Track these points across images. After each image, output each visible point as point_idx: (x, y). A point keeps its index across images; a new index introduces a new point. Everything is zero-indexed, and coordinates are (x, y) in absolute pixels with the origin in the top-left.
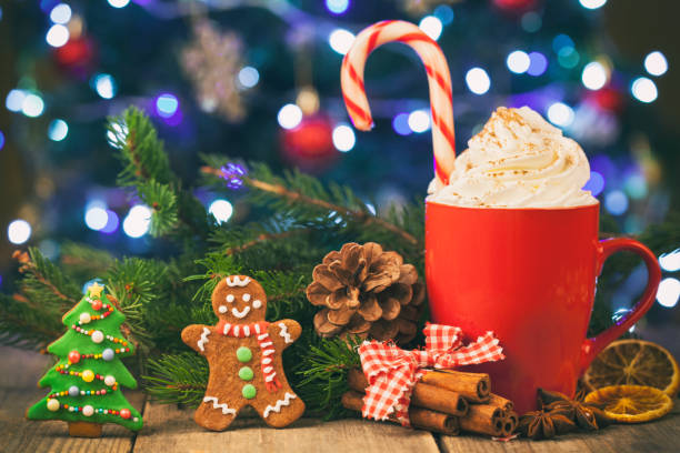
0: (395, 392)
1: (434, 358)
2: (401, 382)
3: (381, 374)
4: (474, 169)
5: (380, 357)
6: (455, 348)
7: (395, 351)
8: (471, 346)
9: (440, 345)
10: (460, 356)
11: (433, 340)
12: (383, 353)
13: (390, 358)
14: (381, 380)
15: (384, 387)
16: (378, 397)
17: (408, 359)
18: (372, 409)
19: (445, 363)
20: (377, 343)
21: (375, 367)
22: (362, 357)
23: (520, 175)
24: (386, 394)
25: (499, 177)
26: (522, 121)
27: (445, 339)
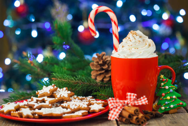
0: (118, 112)
1: (129, 103)
2: (119, 110)
3: (114, 107)
4: (124, 48)
5: (114, 103)
6: (134, 100)
7: (118, 100)
8: (139, 99)
9: (130, 99)
10: (136, 102)
11: (129, 97)
12: (115, 101)
13: (117, 103)
14: (114, 109)
15: (114, 111)
16: (112, 114)
17: (121, 103)
18: (111, 117)
19: (132, 104)
20: (113, 98)
21: (112, 106)
22: (109, 102)
23: (136, 49)
24: (115, 113)
25: (130, 50)
26: (137, 34)
27: (132, 97)
